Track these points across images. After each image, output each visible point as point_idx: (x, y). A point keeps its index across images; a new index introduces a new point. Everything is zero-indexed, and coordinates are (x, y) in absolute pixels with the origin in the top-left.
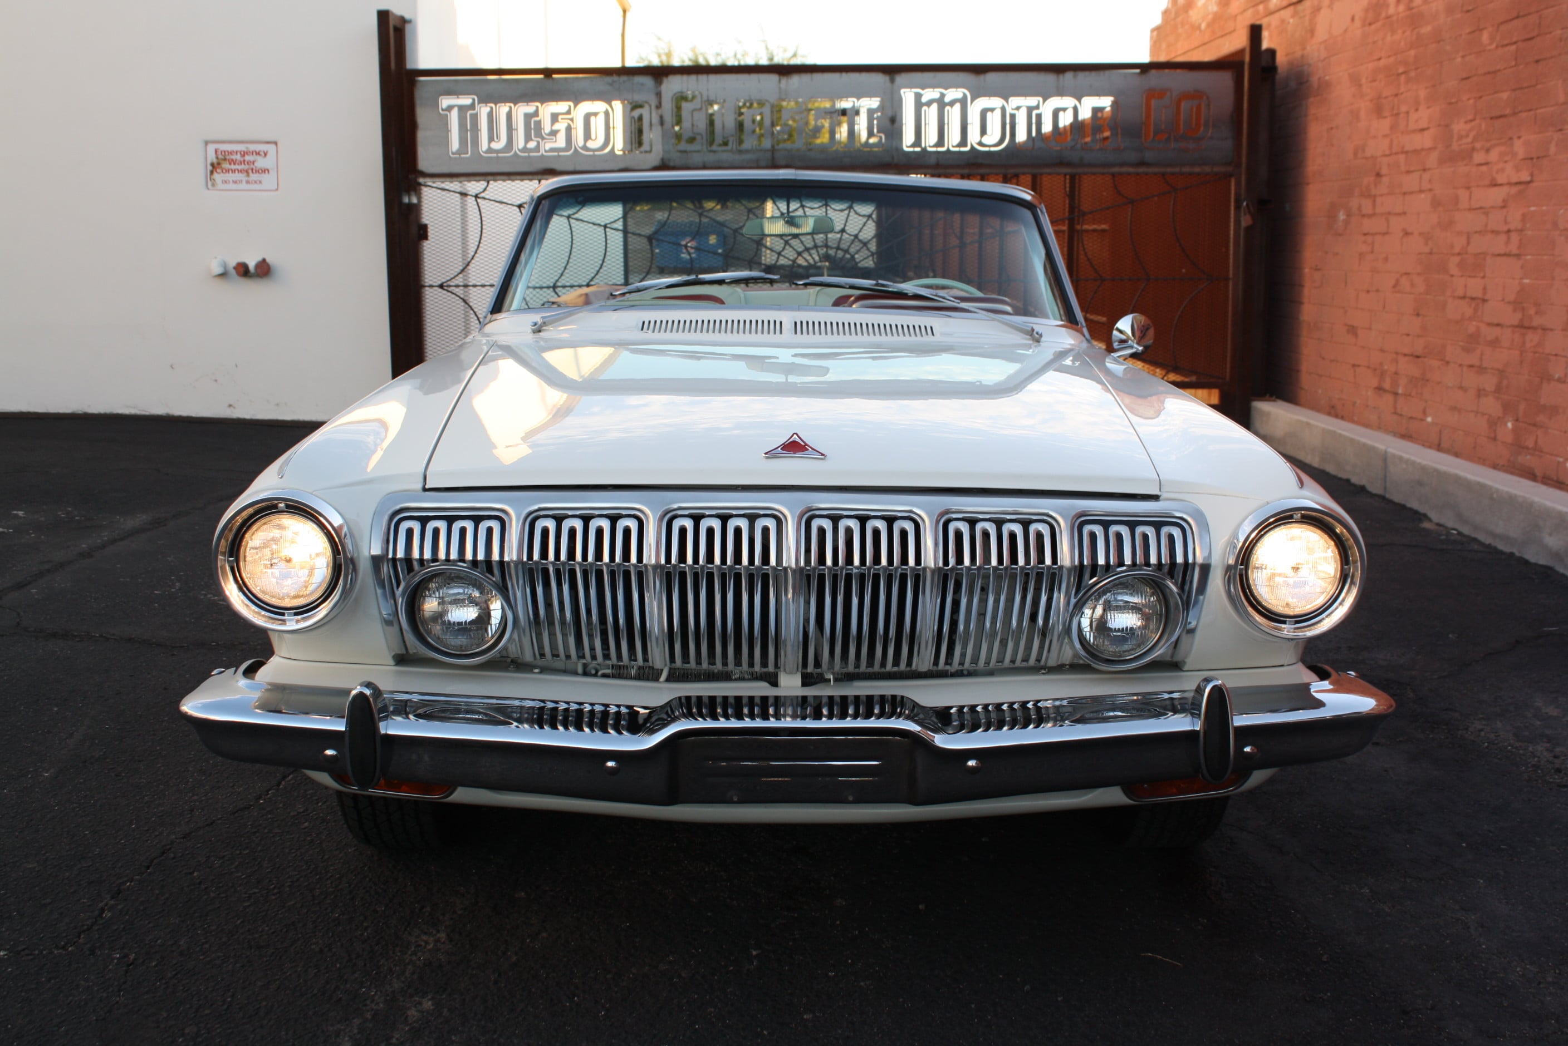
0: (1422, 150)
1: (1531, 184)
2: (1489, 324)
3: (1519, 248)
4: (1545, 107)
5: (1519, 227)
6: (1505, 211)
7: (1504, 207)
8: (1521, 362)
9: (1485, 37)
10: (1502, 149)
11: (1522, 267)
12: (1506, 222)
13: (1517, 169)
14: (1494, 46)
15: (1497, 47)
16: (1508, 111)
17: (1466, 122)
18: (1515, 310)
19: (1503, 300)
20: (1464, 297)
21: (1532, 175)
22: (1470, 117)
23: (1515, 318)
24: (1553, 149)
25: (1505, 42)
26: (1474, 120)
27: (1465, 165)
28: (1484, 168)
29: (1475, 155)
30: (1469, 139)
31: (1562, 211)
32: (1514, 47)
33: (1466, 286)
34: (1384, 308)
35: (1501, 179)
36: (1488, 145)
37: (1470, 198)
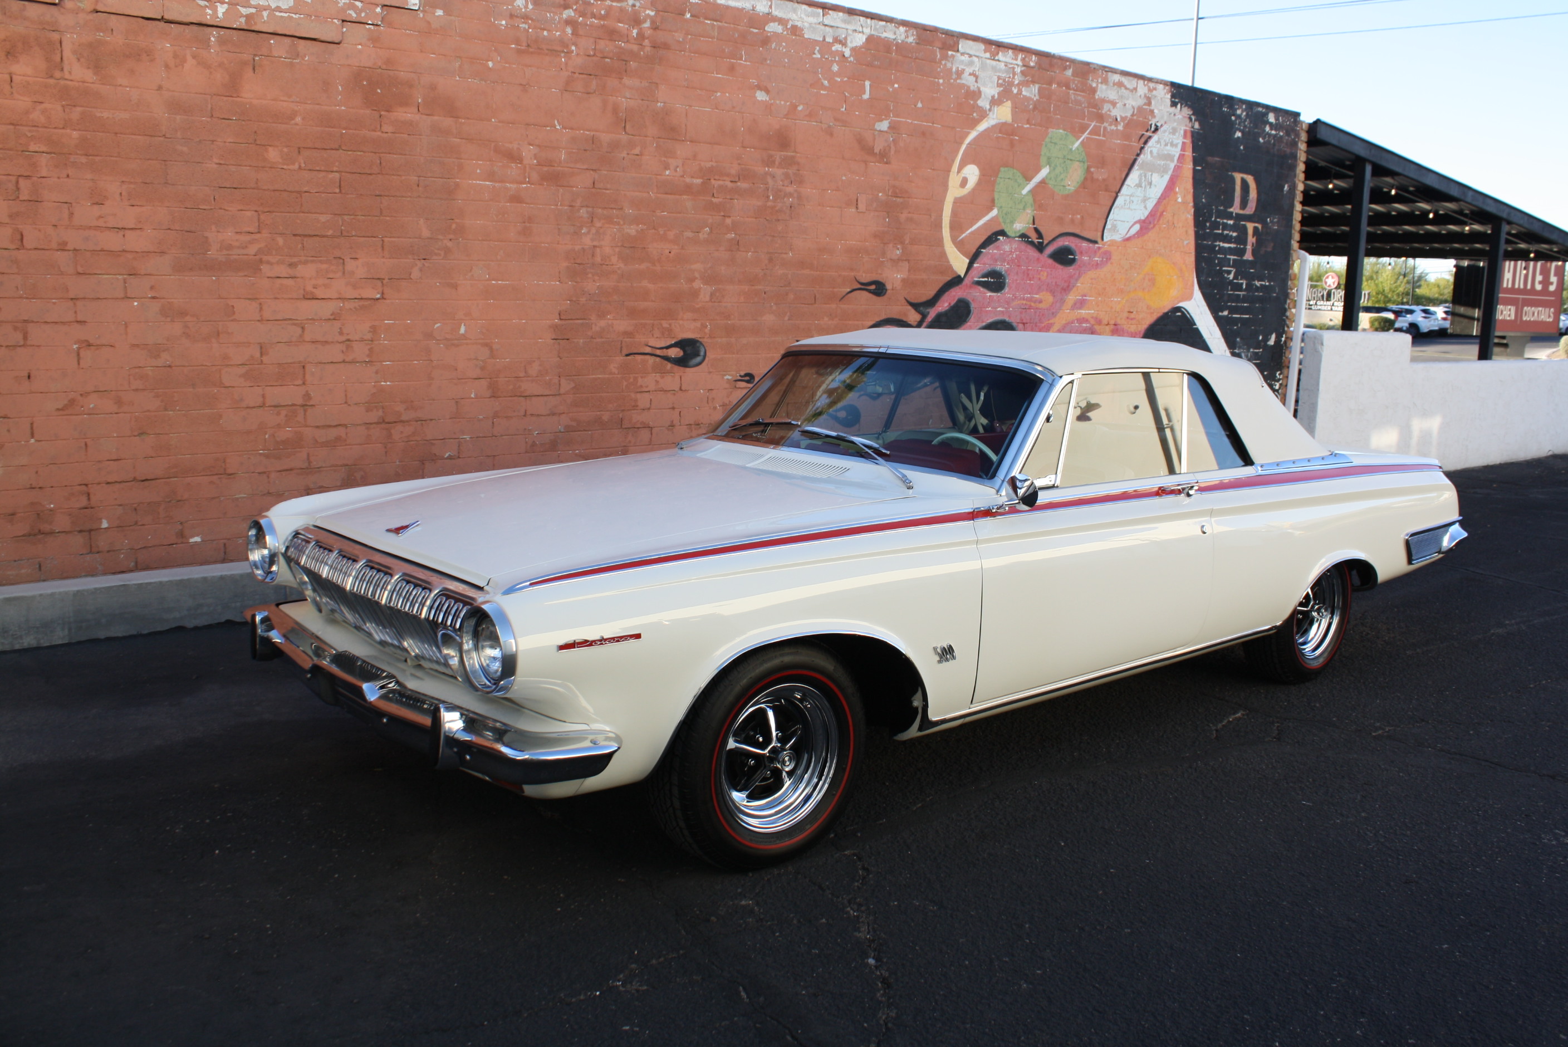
0: (124, 251)
1: (379, 301)
2: (317, 427)
3: (368, 356)
4: (398, 237)
5: (369, 336)
6: (337, 324)
7: (334, 319)
8: (386, 452)
9: (273, 155)
10: (324, 266)
11: (377, 373)
12: (341, 333)
13: (355, 287)
14: (296, 166)
15: (300, 168)
16: (330, 233)
17: (237, 233)
18: (367, 411)
19: (346, 403)
20: (262, 406)
21: (383, 293)
22: (252, 230)
23: (374, 416)
24: (416, 274)
25: (318, 168)
26: (259, 232)
27: (246, 276)
28: (290, 282)
29: (264, 268)
30: (252, 250)
31: (439, 325)
32: (337, 175)
33: (263, 396)
34: (32, 436)
35: (320, 293)
36: (295, 260)
37: (261, 309)
